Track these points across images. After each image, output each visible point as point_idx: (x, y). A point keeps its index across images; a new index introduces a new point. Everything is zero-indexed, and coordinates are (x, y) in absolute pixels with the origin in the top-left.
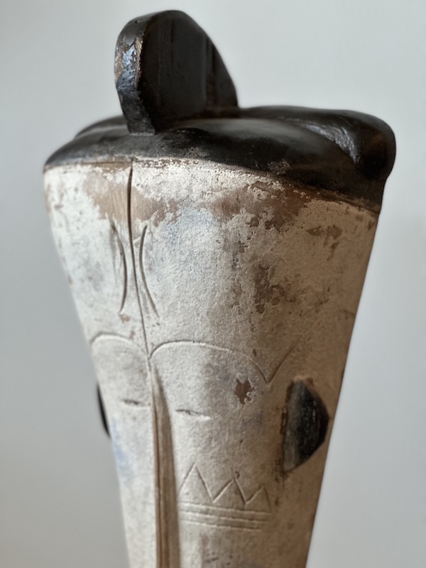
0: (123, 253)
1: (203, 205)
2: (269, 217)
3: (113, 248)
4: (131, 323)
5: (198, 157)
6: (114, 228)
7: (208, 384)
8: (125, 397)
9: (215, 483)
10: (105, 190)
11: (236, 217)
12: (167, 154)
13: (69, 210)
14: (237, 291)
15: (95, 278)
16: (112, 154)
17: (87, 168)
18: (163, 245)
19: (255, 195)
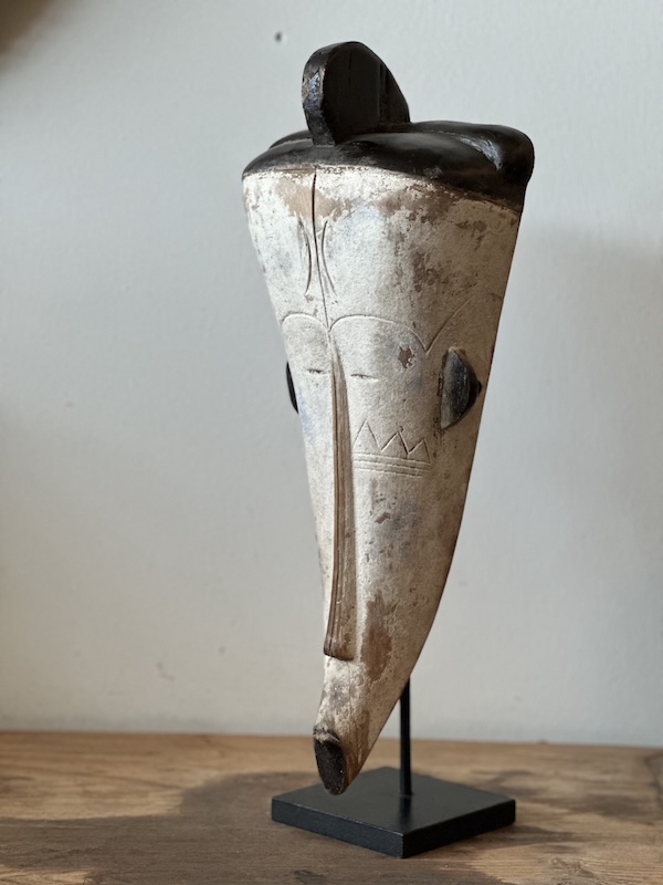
0: (308, 244)
1: (371, 203)
2: (424, 213)
3: (300, 239)
4: (314, 302)
5: (368, 165)
6: (301, 223)
7: (376, 352)
8: (310, 367)
9: (382, 436)
10: (293, 192)
11: (397, 213)
12: (344, 162)
13: (263, 209)
14: (399, 273)
15: (285, 266)
16: (300, 162)
17: (280, 174)
18: (340, 236)
19: (413, 195)
